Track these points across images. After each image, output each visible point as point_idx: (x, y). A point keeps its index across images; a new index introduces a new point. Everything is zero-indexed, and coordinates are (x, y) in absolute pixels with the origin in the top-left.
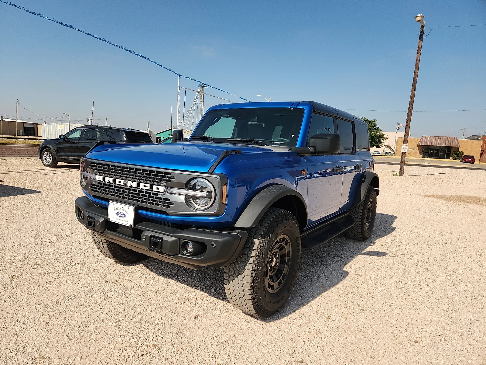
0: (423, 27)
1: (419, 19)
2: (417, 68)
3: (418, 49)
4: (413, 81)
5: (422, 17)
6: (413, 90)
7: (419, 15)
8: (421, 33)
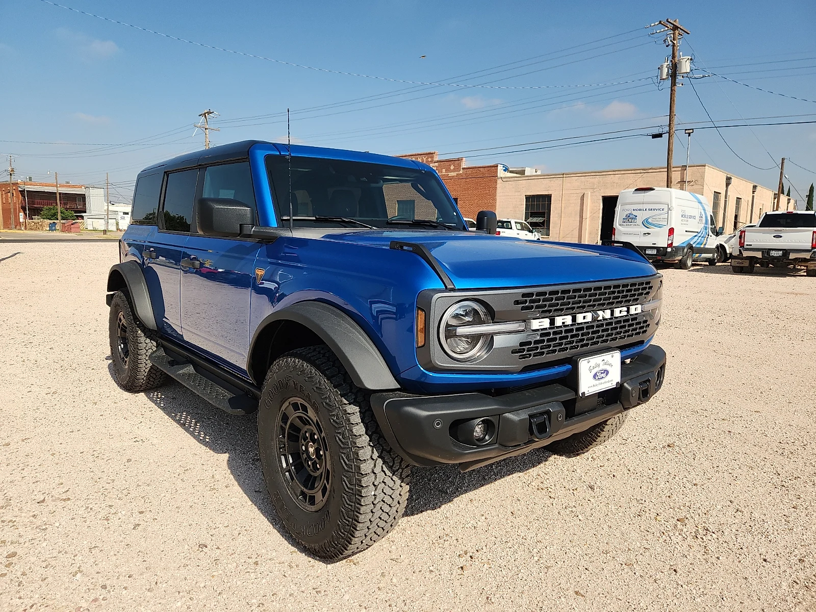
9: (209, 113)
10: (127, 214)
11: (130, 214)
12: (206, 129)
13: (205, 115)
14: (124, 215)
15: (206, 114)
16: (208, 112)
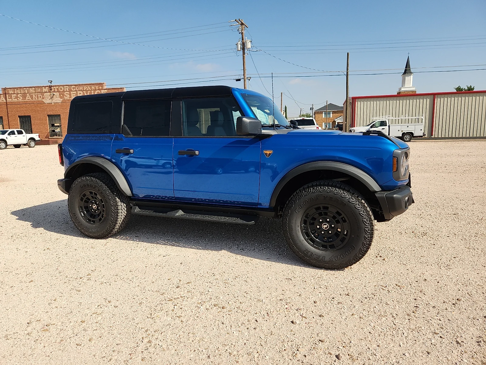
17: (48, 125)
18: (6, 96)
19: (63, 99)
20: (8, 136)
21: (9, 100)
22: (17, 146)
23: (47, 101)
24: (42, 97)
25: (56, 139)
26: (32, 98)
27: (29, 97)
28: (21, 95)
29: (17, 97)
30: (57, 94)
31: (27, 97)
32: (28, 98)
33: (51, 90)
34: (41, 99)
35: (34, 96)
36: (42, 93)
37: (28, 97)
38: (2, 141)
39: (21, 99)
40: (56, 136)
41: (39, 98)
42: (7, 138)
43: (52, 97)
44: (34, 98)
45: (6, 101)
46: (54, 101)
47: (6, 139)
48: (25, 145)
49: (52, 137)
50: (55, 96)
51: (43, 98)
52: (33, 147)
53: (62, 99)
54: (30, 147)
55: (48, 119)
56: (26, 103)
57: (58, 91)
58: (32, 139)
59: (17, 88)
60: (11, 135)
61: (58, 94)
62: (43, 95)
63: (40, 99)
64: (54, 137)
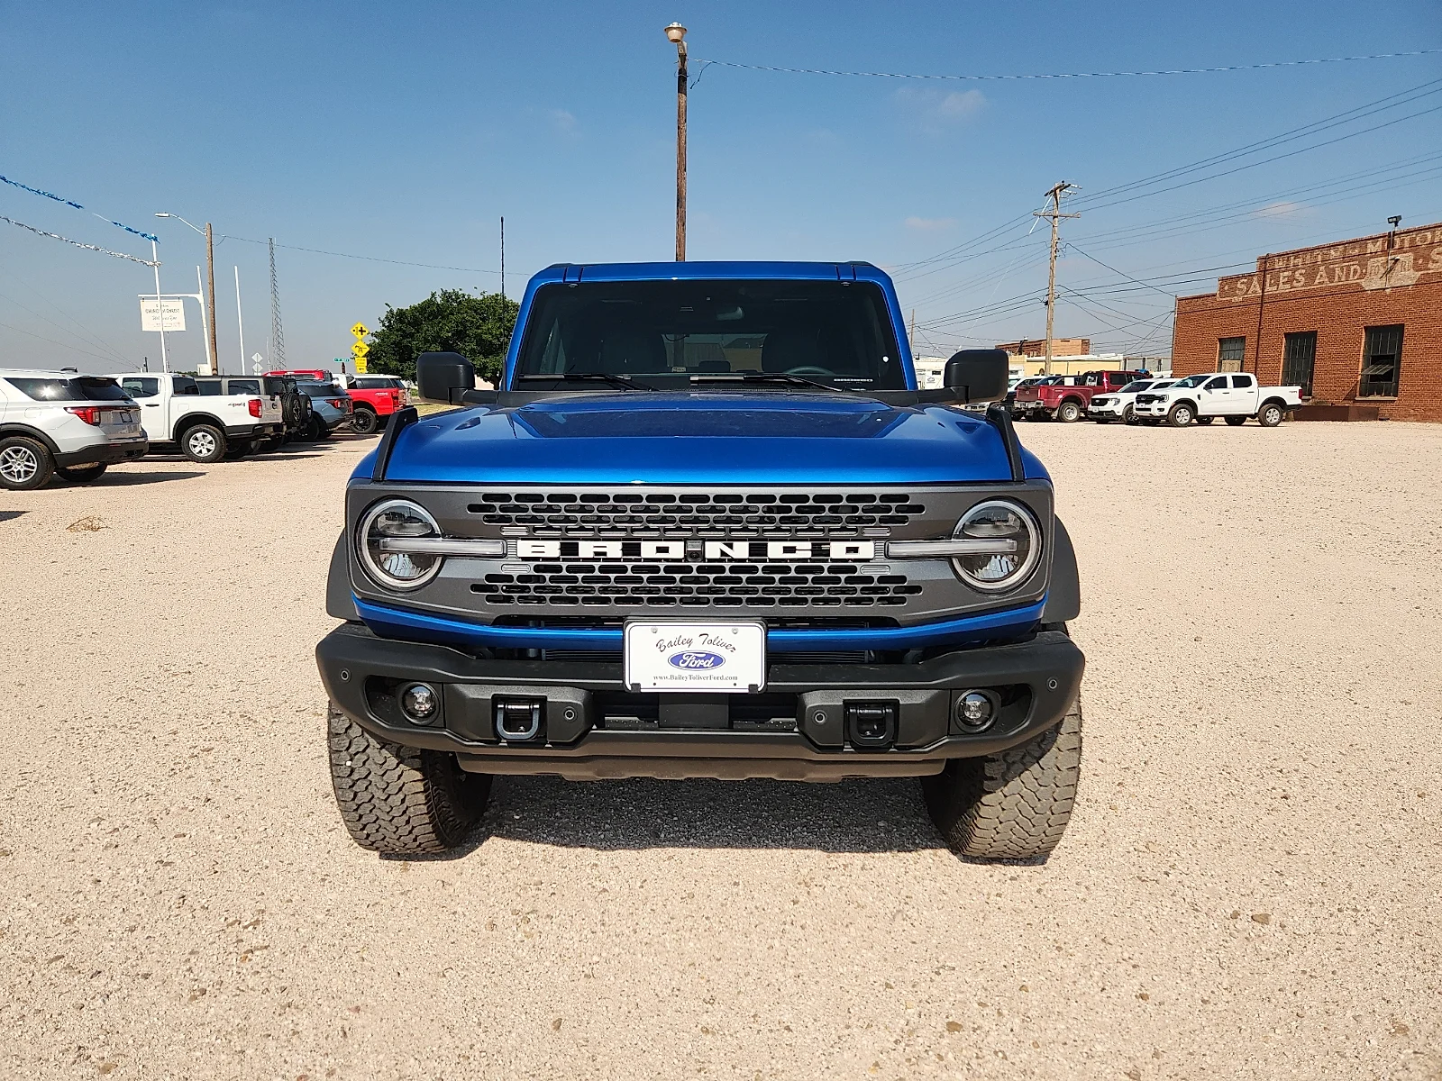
0: (683, 57)
1: (675, 34)
2: (682, 168)
3: (679, 116)
4: (678, 200)
5: (683, 30)
6: (680, 224)
7: (675, 25)
8: (680, 72)
9: (1062, 188)
10: (939, 373)
11: (943, 373)
12: (1055, 217)
13: (1055, 194)
14: (934, 376)
15: (1058, 191)
16: (1060, 187)
17: (1361, 360)
18: (1265, 276)
19: (1422, 272)
20: (1204, 393)
21: (1270, 289)
22: (1235, 420)
23: (1372, 283)
24: (1359, 271)
25: (1372, 405)
26: (1331, 279)
27: (1324, 275)
28: (1304, 271)
29: (1291, 280)
30: (1407, 258)
31: (1318, 277)
32: (1321, 278)
33: (1391, 244)
34: (1356, 277)
35: (1338, 271)
36: (1363, 259)
37: (1321, 276)
38: (1185, 405)
39: (1300, 285)
40: (1379, 393)
41: (1351, 276)
42: (1199, 397)
43: (1391, 270)
44: (1336, 278)
45: (1263, 292)
46: (1394, 282)
47: (1196, 400)
48: (1253, 416)
49: (1365, 396)
50: (1398, 267)
51: (1362, 276)
52: (1275, 425)
53: (1420, 273)
54: (1264, 424)
55: (1363, 341)
56: (1309, 295)
57: (1413, 246)
58: (1277, 402)
59: (1296, 254)
60: (1211, 388)
61: (1411, 256)
62: (1363, 266)
63: (1353, 280)
64: (1370, 398)
